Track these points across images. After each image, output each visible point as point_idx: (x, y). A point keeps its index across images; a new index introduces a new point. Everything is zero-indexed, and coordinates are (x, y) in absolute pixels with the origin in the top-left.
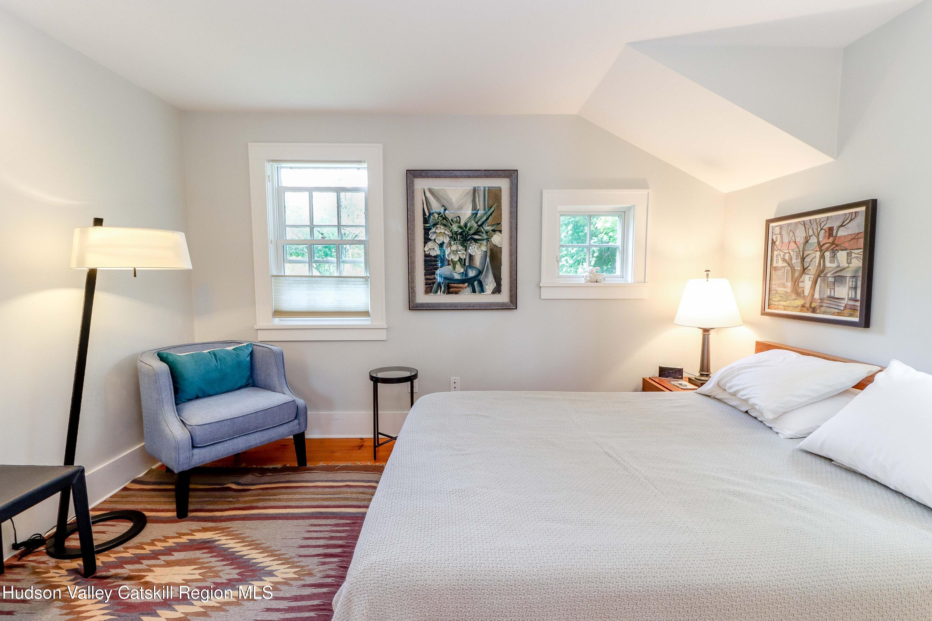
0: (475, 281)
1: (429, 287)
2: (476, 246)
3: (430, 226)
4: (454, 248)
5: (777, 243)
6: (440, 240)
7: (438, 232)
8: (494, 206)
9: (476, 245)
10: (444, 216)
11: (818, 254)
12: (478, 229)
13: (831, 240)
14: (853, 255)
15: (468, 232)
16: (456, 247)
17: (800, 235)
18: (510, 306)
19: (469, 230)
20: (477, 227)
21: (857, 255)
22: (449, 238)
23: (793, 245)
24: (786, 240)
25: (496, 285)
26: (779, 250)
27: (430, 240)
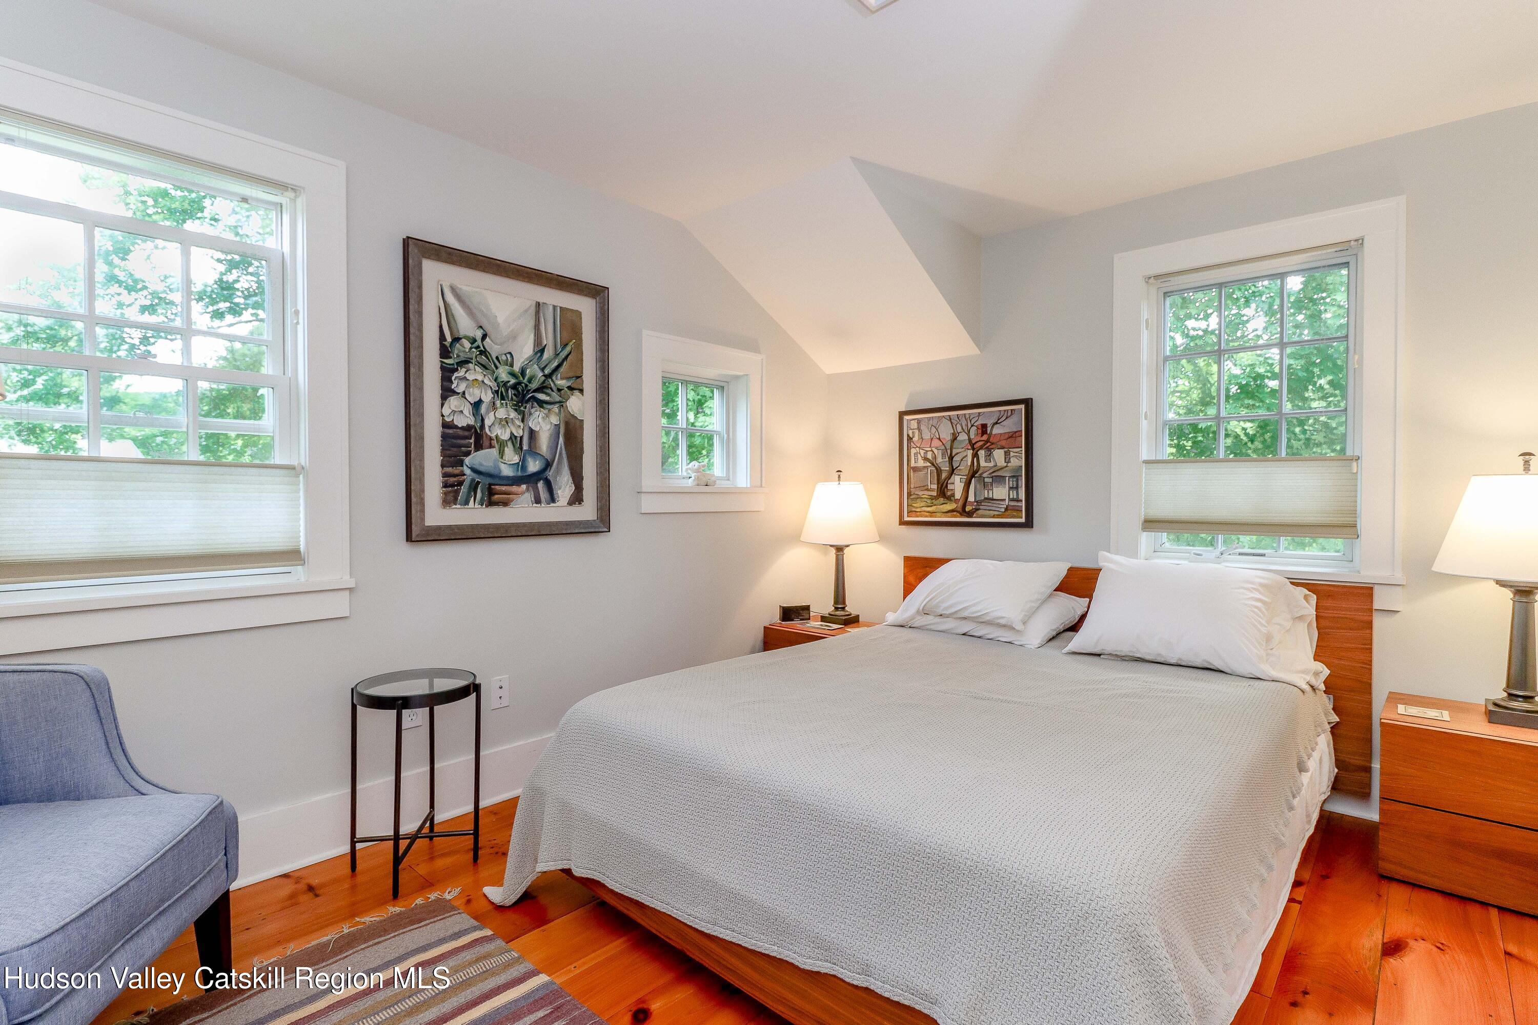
0: (540, 480)
1: (450, 492)
2: (542, 415)
3: (453, 364)
4: (501, 413)
5: (916, 439)
6: (474, 394)
7: (471, 379)
8: (571, 344)
9: (540, 411)
10: (482, 348)
11: (970, 453)
12: (544, 382)
13: (985, 437)
14: (1012, 454)
15: (526, 386)
16: (505, 412)
17: (946, 432)
18: (599, 527)
19: (530, 381)
20: (543, 378)
21: (1016, 454)
22: (493, 393)
23: (936, 443)
24: (926, 436)
25: (574, 488)
26: (917, 447)
27: (454, 393)
